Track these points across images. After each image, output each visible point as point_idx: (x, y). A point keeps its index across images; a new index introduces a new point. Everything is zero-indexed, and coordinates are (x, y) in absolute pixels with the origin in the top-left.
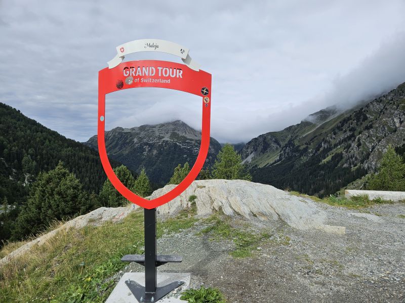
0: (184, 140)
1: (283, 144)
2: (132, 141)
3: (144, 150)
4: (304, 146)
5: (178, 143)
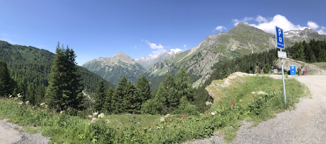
0: (124, 64)
1: (169, 65)
2: (100, 65)
3: (106, 69)
4: (179, 66)
5: (121, 65)
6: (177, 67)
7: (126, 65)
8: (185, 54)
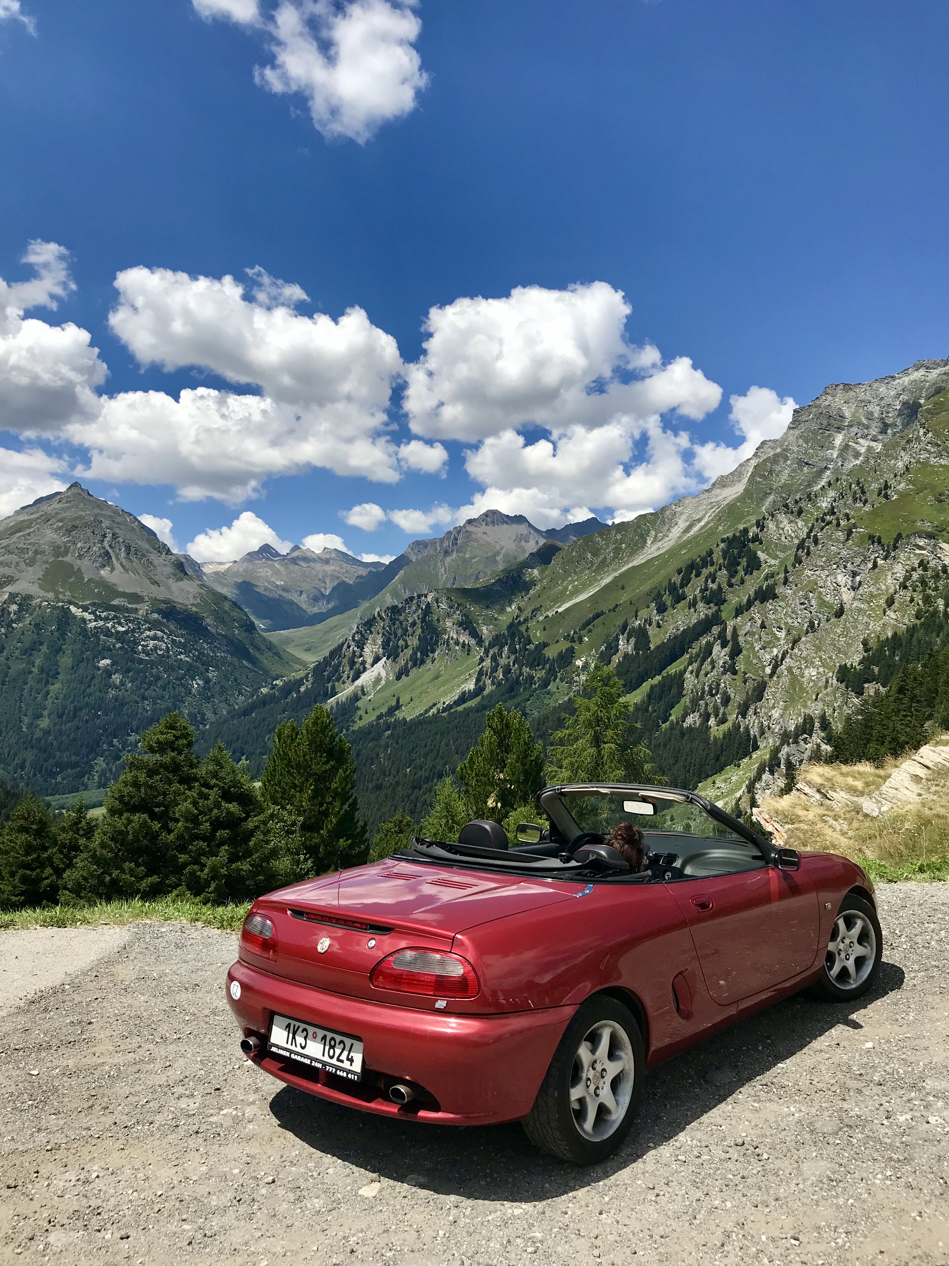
0: (104, 598)
1: (488, 632)
5: (73, 609)
6: (551, 652)
7: (116, 608)
8: (617, 550)
